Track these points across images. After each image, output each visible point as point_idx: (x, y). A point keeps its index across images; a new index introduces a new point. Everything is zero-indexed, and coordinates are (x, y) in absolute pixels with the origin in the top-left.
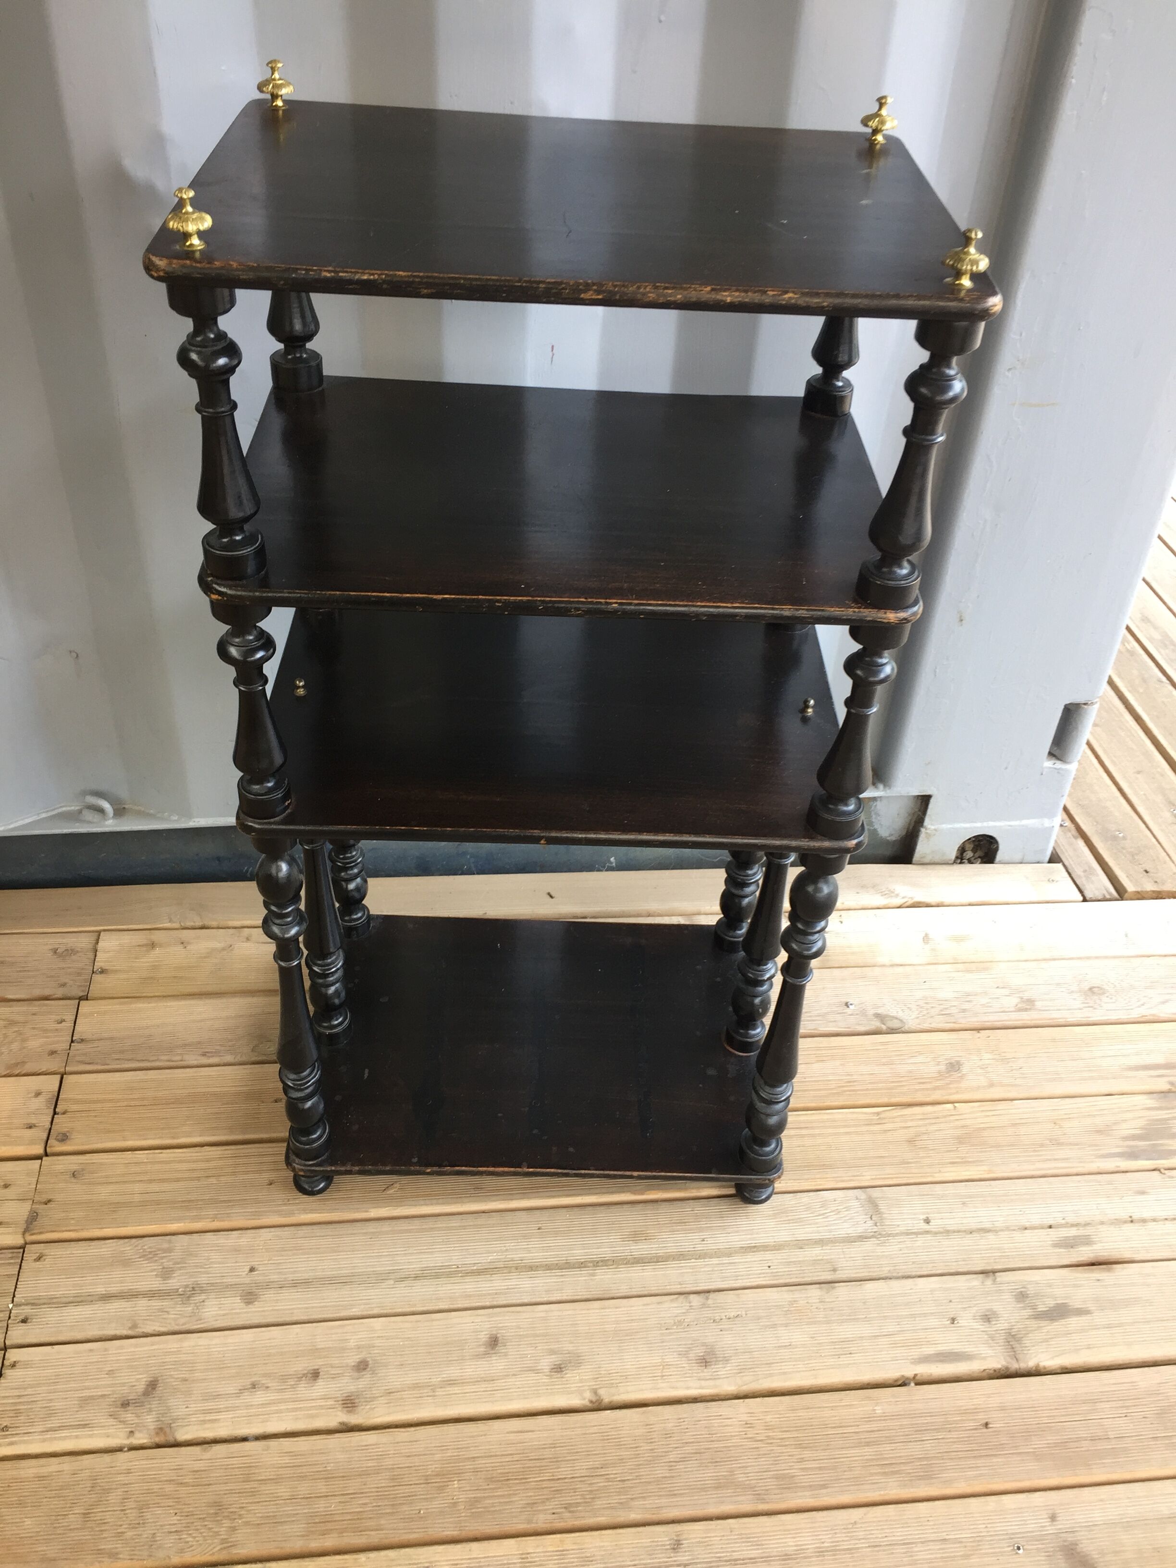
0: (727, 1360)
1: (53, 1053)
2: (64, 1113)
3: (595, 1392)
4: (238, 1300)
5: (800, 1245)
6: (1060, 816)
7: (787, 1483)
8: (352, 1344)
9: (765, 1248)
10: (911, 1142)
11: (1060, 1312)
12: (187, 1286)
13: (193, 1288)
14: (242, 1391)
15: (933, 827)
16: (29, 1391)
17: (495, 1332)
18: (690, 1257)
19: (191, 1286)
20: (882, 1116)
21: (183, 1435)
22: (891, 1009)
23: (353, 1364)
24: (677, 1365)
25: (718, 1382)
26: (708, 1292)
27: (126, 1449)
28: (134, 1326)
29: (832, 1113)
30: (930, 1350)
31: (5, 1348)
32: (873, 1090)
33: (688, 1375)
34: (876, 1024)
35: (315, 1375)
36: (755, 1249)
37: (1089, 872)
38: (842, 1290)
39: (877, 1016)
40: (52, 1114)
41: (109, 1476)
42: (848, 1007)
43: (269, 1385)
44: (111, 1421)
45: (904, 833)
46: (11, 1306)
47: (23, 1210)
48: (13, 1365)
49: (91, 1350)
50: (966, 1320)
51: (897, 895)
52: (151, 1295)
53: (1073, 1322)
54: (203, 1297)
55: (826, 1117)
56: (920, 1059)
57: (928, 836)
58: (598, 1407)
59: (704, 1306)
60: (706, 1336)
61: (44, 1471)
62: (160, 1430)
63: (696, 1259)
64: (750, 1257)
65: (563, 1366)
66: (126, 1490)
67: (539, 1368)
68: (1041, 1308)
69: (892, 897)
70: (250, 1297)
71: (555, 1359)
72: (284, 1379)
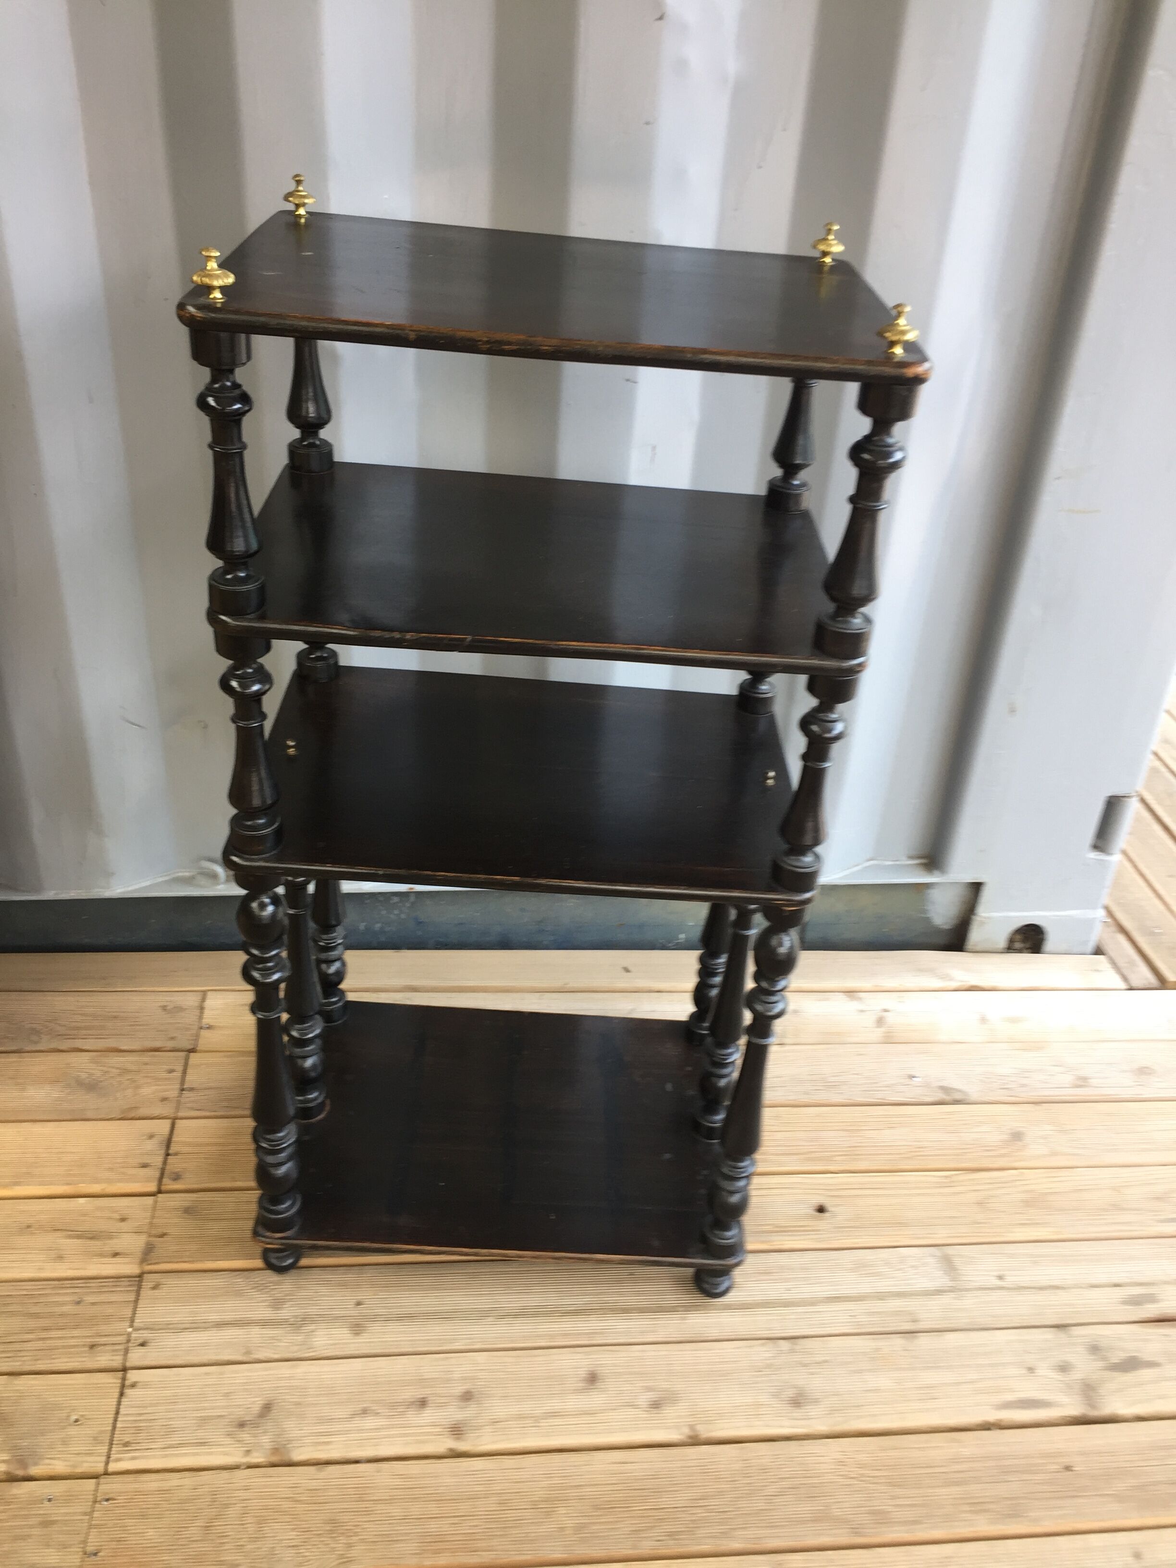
0: (816, 1402)
1: (164, 1099)
2: (176, 1154)
3: (692, 1427)
4: (345, 1331)
5: (881, 1296)
6: (1101, 913)
7: (881, 1518)
8: (457, 1375)
9: (847, 1299)
11: (1131, 1364)
12: (298, 1316)
13: (303, 1319)
14: (354, 1415)
15: (985, 915)
16: (149, 1410)
17: (593, 1369)
18: (776, 1305)
19: (301, 1317)
20: (954, 1179)
21: (297, 1456)
22: (955, 1082)
23: (458, 1394)
24: (769, 1405)
25: (811, 1422)
26: (794, 1338)
27: (242, 1467)
28: (248, 1353)
30: (1010, 1397)
31: (125, 1370)
33: (780, 1415)
34: (941, 1096)
35: (423, 1403)
36: (838, 1300)
37: (1132, 963)
38: (923, 1341)
39: (941, 1087)
40: (164, 1155)
41: (229, 1492)
42: (913, 1079)
43: (379, 1411)
44: (228, 1440)
45: (957, 921)
46: (130, 1330)
47: (139, 1242)
48: (133, 1385)
49: (207, 1374)
50: (1045, 1371)
51: (953, 979)
52: (264, 1323)
53: (1146, 1374)
56: (984, 1129)
57: (982, 923)
58: (695, 1441)
60: (797, 1379)
61: (166, 1485)
62: (276, 1450)
63: (781, 1307)
64: (832, 1307)
65: (660, 1402)
66: (245, 1505)
67: (639, 1403)
68: (1115, 1360)
69: (946, 980)
70: (357, 1329)
71: (652, 1396)
72: (393, 1405)
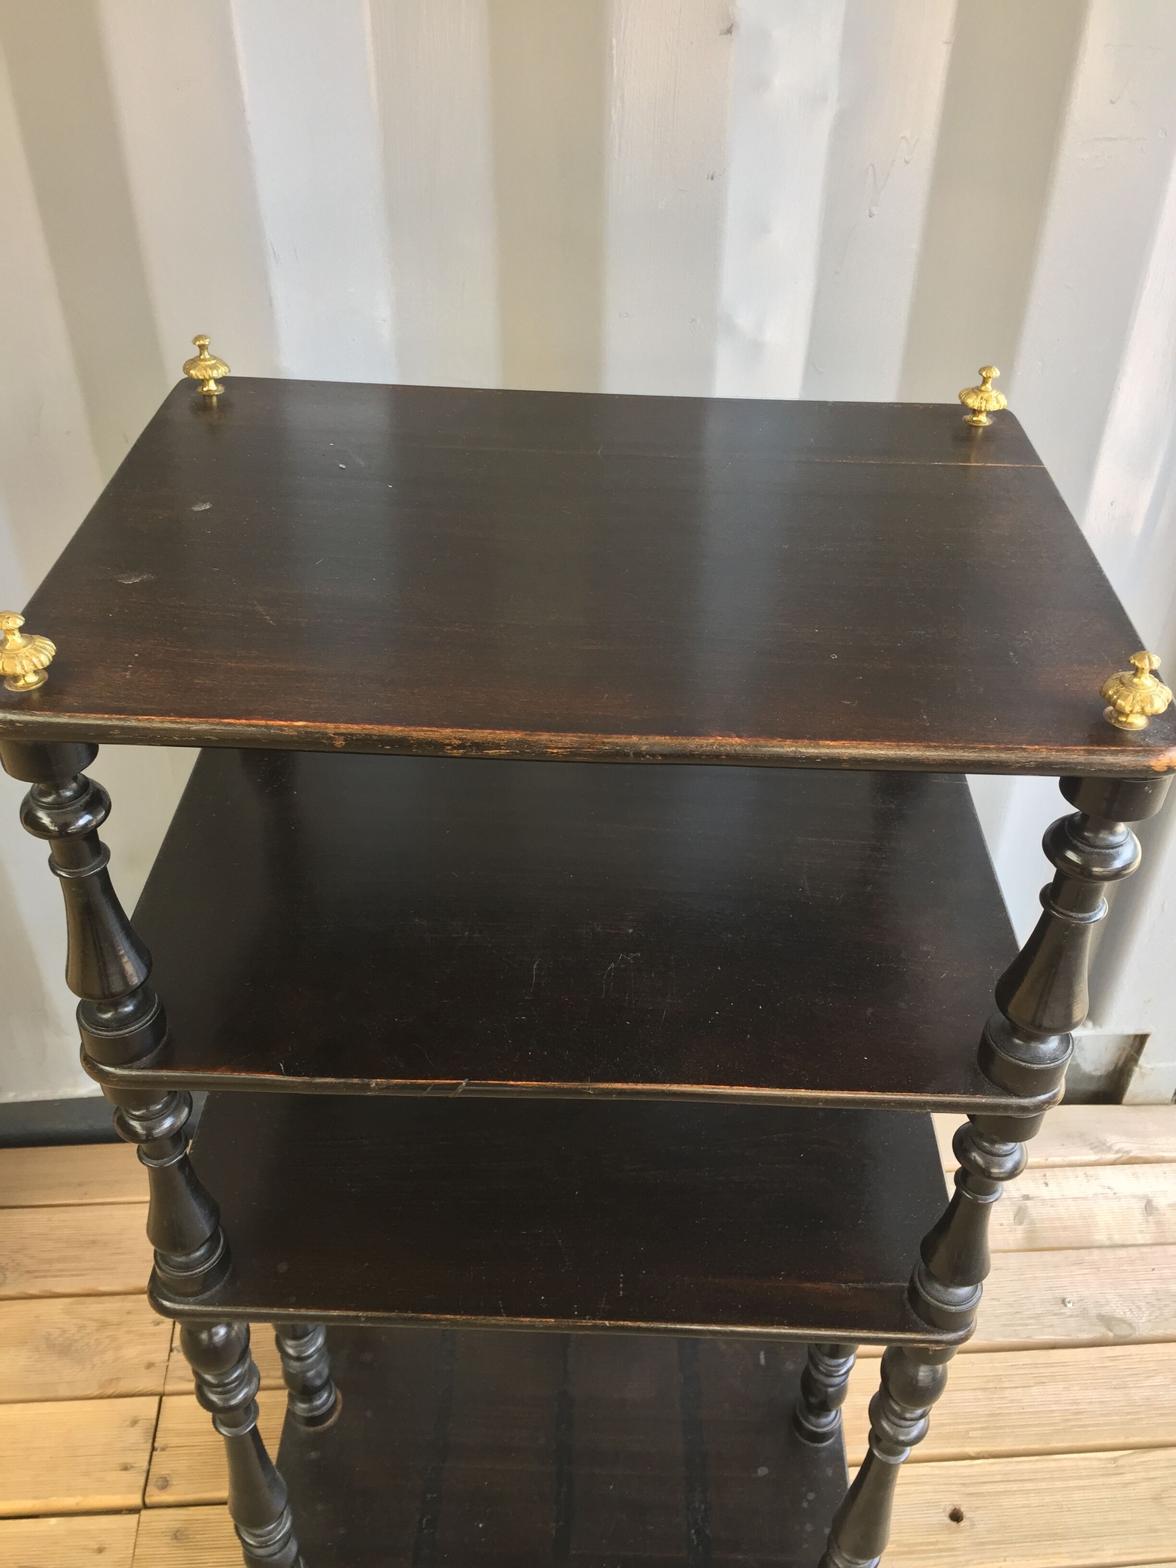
1: (150, 1365)
2: (163, 1449)
10: (1156, 1499)
15: (1149, 1066)
20: (1120, 1462)
22: (1119, 1309)
29: (1060, 1460)
32: (1105, 1424)
34: (1101, 1330)
39: (1101, 1318)
40: (149, 1451)
42: (1066, 1306)
45: (1111, 1068)
51: (1109, 1148)
55: (1053, 1465)
56: (1158, 1380)
57: (1143, 1076)
69: (1103, 1150)
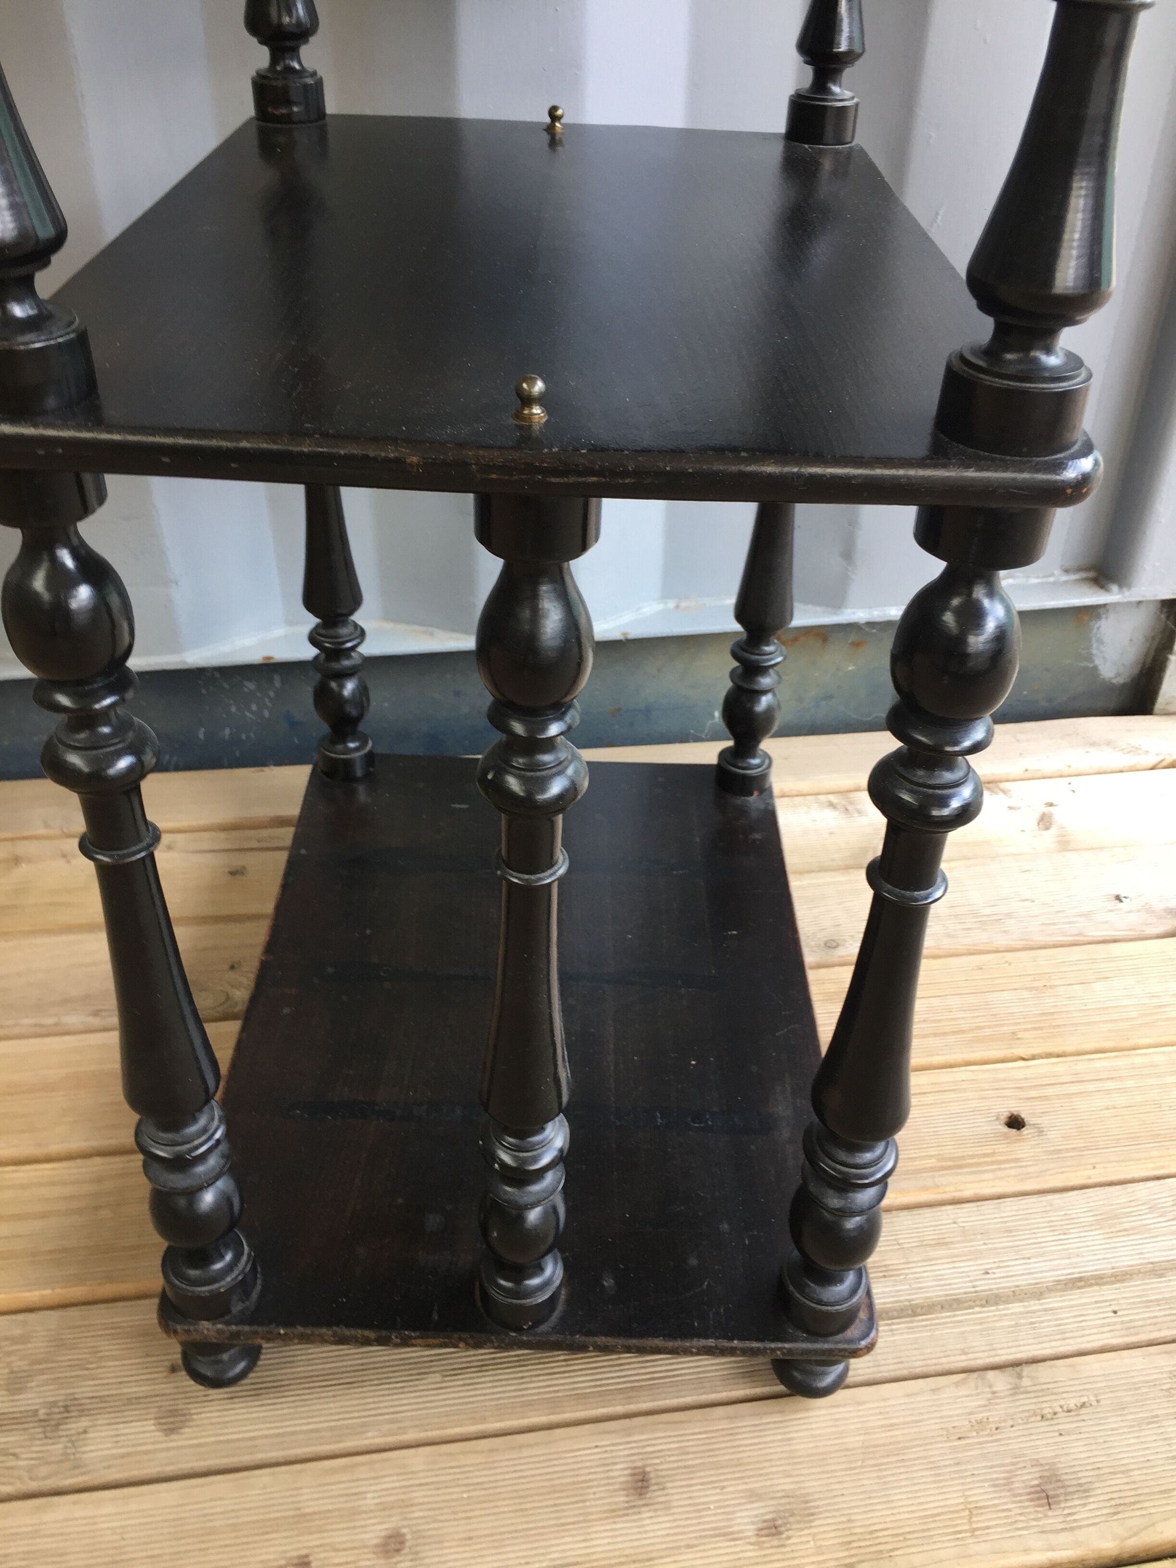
0: (1085, 1491)
4: (150, 1426)
8: (370, 1501)
9: (1098, 1280)
12: (54, 1404)
13: (66, 1407)
17: (639, 1464)
18: (972, 1304)
19: (61, 1404)
23: (375, 1542)
24: (995, 1505)
25: (1080, 1535)
26: (1016, 1364)
33: (1020, 1525)
36: (1082, 1283)
42: (1121, 901)
45: (1136, 671)
51: (1147, 752)
54: (84, 1423)
59: (1016, 1390)
60: (1037, 1447)
63: (982, 1306)
64: (1076, 1297)
65: (779, 1522)
67: (735, 1529)
71: (761, 1510)
